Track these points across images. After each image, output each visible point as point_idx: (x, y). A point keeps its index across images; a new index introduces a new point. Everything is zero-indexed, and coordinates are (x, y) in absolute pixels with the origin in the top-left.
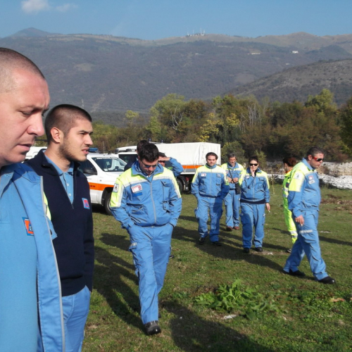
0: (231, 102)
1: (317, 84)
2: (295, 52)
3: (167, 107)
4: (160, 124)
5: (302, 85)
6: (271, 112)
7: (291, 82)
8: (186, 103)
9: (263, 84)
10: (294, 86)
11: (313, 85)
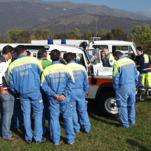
0: (40, 31)
1: (74, 24)
2: (65, 9)
3: (13, 32)
4: (11, 39)
5: (67, 24)
6: (56, 36)
7: (63, 22)
8: (21, 31)
9: (51, 23)
10: (64, 24)
11: (72, 24)
